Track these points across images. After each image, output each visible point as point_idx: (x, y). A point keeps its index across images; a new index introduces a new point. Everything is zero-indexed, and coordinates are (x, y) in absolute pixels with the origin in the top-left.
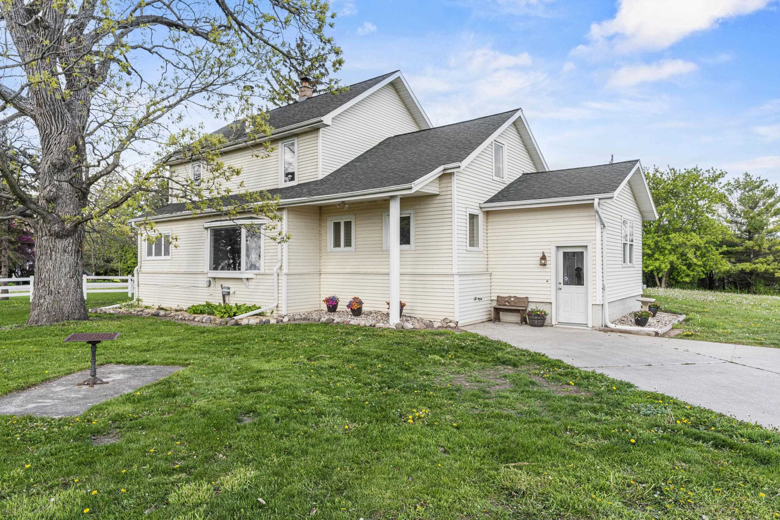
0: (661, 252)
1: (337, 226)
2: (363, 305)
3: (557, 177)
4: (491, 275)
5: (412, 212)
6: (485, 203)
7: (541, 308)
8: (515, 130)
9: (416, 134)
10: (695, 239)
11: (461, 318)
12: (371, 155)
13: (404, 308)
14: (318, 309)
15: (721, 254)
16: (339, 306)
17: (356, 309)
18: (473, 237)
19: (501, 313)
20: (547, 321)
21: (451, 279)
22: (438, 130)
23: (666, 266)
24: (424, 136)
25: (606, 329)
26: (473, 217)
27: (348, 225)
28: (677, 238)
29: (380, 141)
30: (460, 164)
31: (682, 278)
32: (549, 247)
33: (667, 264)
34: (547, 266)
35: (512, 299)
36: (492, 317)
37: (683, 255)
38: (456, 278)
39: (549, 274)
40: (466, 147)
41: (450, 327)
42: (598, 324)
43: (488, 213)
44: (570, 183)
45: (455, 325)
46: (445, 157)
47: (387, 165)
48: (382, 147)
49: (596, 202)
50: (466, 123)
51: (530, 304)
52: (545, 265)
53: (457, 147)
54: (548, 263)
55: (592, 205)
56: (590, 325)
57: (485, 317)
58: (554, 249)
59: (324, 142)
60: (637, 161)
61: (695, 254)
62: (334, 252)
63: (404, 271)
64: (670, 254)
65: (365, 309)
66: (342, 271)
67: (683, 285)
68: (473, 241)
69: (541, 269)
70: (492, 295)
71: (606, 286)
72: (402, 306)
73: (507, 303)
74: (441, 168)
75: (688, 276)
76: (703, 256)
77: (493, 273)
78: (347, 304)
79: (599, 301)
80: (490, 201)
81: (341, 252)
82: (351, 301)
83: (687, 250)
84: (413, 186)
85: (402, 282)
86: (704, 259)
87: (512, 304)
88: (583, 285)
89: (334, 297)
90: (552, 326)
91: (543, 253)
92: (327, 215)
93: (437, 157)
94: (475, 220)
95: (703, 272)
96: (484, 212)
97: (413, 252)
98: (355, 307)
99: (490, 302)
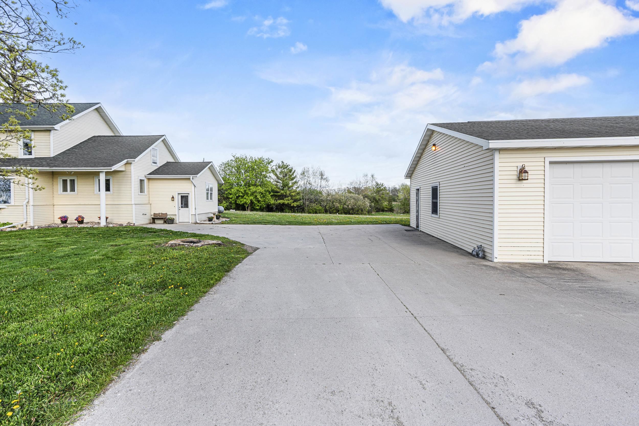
0: (247, 195)
1: (65, 182)
2: (84, 219)
3: (181, 165)
4: (151, 204)
5: (111, 177)
6: (147, 175)
7: (172, 217)
8: (163, 143)
9: (111, 138)
10: (260, 189)
11: (136, 222)
12: (84, 146)
13: (108, 219)
14: (53, 223)
15: (271, 196)
16: (68, 221)
17: (81, 220)
18: (142, 189)
19: (155, 220)
20: (175, 222)
21: (131, 206)
22: (124, 137)
23: (248, 202)
24: (116, 140)
25: (196, 223)
26: (141, 181)
27: (73, 182)
28: (253, 189)
29: (89, 138)
30: (135, 160)
31: (256, 207)
32: (175, 194)
33: (249, 200)
34: (174, 201)
35: (160, 214)
36: (152, 222)
37: (256, 196)
38: (134, 206)
39: (175, 204)
40: (138, 151)
41: (131, 225)
42: (194, 221)
43: (149, 179)
44: (184, 169)
45: (133, 225)
46: (127, 155)
47: (96, 154)
48: (90, 141)
49: (191, 178)
50: (139, 137)
51: (168, 216)
52: (173, 200)
53: (134, 150)
54: (175, 199)
55: (190, 179)
56: (190, 222)
57: (148, 222)
58: (177, 195)
59: (54, 137)
60: (211, 162)
61: (260, 196)
62: (63, 194)
63: (107, 203)
64: (251, 196)
65: (85, 221)
66: (71, 203)
67: (257, 210)
68: (142, 190)
69: (172, 202)
70: (151, 213)
71: (197, 208)
72: (107, 218)
73: (158, 216)
74: (126, 160)
75: (258, 206)
76: (264, 197)
77: (152, 204)
78: (75, 218)
79: (194, 213)
80: (150, 174)
81: (68, 194)
82: (77, 217)
83: (257, 194)
84: (112, 168)
85: (107, 208)
86: (264, 198)
87: (160, 216)
88: (188, 207)
89: (65, 216)
90: (177, 223)
91: (173, 196)
92: (57, 175)
93: (124, 154)
94: (143, 182)
95: (264, 204)
96: (147, 178)
97: (112, 195)
98: (80, 220)
99: (150, 216)
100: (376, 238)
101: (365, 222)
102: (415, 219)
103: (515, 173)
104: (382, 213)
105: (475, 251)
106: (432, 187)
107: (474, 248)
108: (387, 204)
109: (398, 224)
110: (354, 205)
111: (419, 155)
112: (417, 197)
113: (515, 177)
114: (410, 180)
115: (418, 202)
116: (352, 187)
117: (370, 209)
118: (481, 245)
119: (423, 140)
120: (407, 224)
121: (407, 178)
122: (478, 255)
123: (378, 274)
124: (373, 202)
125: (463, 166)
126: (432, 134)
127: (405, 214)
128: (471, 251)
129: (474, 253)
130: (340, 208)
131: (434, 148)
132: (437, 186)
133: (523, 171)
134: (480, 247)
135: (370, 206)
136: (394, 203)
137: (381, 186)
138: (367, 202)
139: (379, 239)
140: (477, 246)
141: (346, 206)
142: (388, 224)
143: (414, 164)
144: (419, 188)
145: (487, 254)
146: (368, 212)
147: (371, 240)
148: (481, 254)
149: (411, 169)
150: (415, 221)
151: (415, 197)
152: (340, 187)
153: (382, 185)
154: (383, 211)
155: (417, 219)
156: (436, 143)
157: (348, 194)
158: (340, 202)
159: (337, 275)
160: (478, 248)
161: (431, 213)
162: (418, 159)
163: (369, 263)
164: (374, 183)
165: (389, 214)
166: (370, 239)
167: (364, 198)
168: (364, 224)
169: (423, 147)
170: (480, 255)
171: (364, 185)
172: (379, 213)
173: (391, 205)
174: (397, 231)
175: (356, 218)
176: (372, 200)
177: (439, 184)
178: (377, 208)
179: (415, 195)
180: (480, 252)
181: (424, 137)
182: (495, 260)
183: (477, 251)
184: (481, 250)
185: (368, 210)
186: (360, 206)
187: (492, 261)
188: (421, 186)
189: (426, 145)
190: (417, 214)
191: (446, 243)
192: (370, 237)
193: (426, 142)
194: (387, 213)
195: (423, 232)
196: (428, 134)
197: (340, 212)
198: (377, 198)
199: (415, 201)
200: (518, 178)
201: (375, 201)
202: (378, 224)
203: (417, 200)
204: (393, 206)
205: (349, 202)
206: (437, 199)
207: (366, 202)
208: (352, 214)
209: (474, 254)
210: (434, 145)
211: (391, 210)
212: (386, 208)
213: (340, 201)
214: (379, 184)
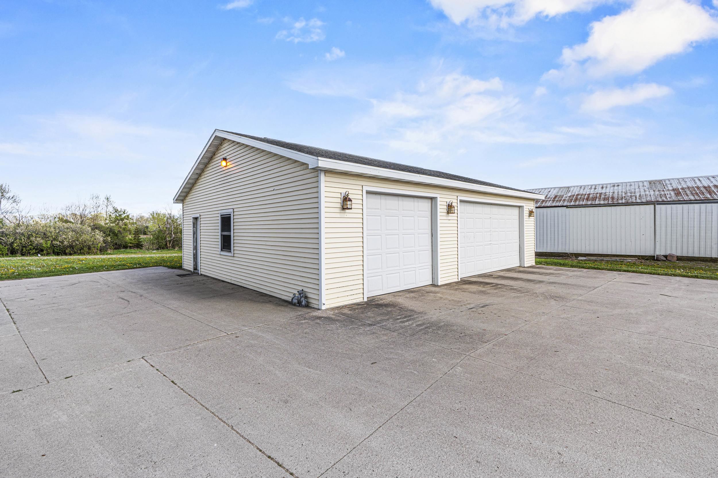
100: (134, 294)
101: (103, 266)
102: (192, 259)
103: (339, 200)
104: (124, 251)
105: (296, 298)
106: (221, 215)
107: (294, 294)
108: (133, 238)
109: (161, 266)
110: (74, 241)
111: (198, 172)
112: (195, 229)
113: (339, 205)
114: (181, 204)
115: (195, 235)
116: (69, 213)
117: (104, 245)
118: (303, 290)
119: (206, 151)
120: (177, 265)
121: (177, 202)
122: (299, 303)
123: (173, 382)
124: (109, 235)
125: (272, 189)
126: (221, 144)
127: (160, 251)
128: (290, 299)
129: (295, 301)
130: (44, 245)
131: (224, 163)
132: (230, 214)
133: (346, 199)
134: (302, 293)
135: (105, 242)
136: (142, 236)
137: (122, 213)
138: (98, 236)
139: (141, 296)
140: (298, 292)
141: (58, 243)
142: (144, 267)
143: (190, 184)
144: (199, 216)
145: (311, 301)
146: (100, 250)
147: (126, 300)
148: (304, 301)
149: (185, 190)
150: (192, 262)
151: (192, 228)
152: (44, 212)
153: (124, 213)
154: (126, 247)
155: (194, 258)
156: (228, 157)
157: (60, 224)
158: (45, 236)
159: (64, 418)
160: (300, 294)
161: (220, 249)
162: (196, 176)
163: (143, 358)
164: (111, 209)
165: (135, 252)
166: (122, 299)
167: (92, 229)
168: (102, 271)
169: (206, 160)
170: (303, 303)
171: (93, 210)
172: (120, 250)
173: (138, 239)
174: (166, 279)
175: (82, 261)
176: (108, 233)
177: (232, 211)
178: (116, 244)
179: (192, 226)
180: (303, 299)
181: (209, 146)
182: (324, 308)
183: (298, 297)
184: (304, 296)
185: (101, 247)
186: (85, 242)
187: (319, 309)
188: (201, 214)
189: (211, 159)
190: (195, 252)
191: (247, 289)
192: (122, 295)
193: (212, 155)
194: (133, 250)
195: (205, 276)
196: (215, 143)
197: (45, 252)
198: (116, 230)
199: (192, 233)
200: (342, 207)
201: (113, 233)
202: (127, 269)
203: (195, 233)
204: (142, 240)
205: (64, 236)
206: (231, 232)
207: (96, 235)
208: (71, 254)
209: (295, 303)
210: (225, 159)
211: (139, 246)
212: (131, 243)
213: (45, 234)
214: (119, 210)
